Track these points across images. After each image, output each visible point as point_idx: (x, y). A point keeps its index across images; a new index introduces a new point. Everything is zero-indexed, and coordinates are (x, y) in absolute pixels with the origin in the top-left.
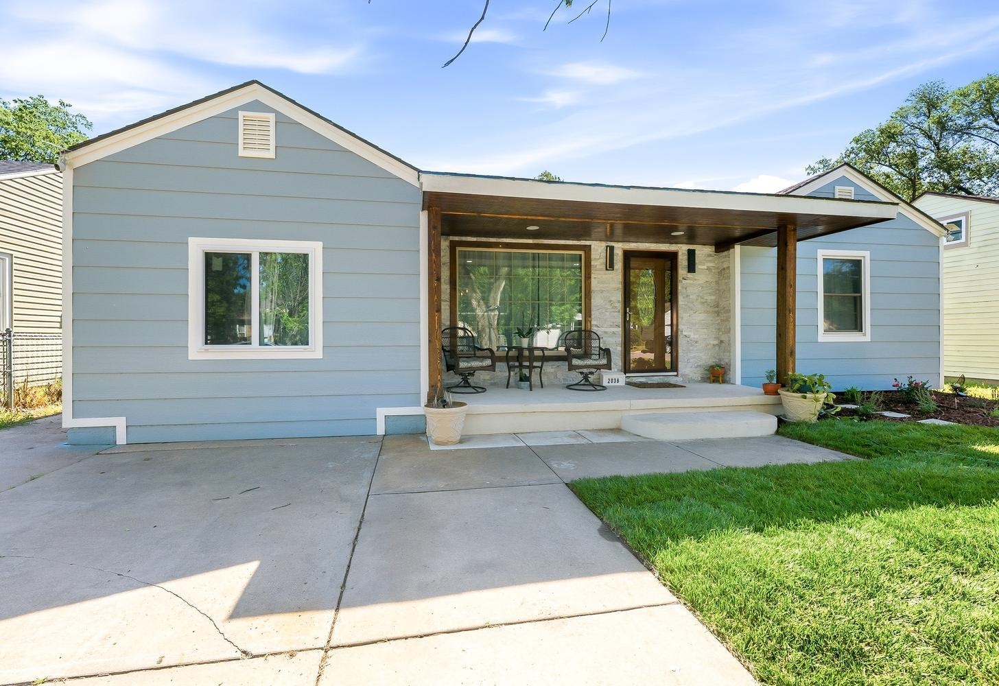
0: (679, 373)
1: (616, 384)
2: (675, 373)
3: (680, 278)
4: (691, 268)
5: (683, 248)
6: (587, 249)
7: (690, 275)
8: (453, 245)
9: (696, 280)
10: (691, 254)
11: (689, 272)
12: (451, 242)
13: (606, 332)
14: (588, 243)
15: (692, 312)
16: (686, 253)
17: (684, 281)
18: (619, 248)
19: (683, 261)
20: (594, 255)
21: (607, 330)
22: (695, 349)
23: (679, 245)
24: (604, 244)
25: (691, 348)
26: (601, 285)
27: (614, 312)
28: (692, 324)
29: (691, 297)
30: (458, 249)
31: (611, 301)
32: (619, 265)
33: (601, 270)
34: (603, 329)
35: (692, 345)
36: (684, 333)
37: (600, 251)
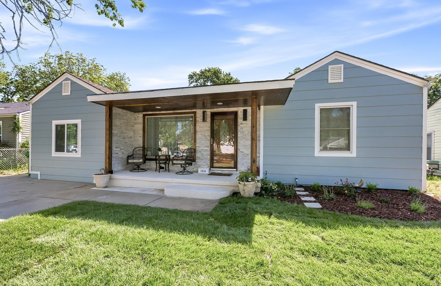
0: (238, 169)
1: (205, 173)
2: (236, 170)
3: (239, 123)
4: (245, 118)
5: (241, 109)
6: (195, 113)
7: (244, 122)
8: (144, 116)
9: (248, 124)
10: (245, 112)
11: (243, 120)
12: (143, 114)
13: (203, 150)
14: (195, 110)
15: (245, 140)
16: (243, 111)
17: (241, 125)
18: (209, 111)
19: (240, 115)
20: (198, 115)
21: (203, 148)
22: (247, 158)
23: (239, 108)
24: (202, 110)
25: (244, 158)
26: (201, 129)
27: (206, 140)
28: (246, 146)
29: (245, 132)
30: (146, 117)
31: (205, 135)
32: (209, 119)
33: (201, 122)
34: (201, 148)
35: (245, 156)
36: (241, 150)
37: (200, 114)
